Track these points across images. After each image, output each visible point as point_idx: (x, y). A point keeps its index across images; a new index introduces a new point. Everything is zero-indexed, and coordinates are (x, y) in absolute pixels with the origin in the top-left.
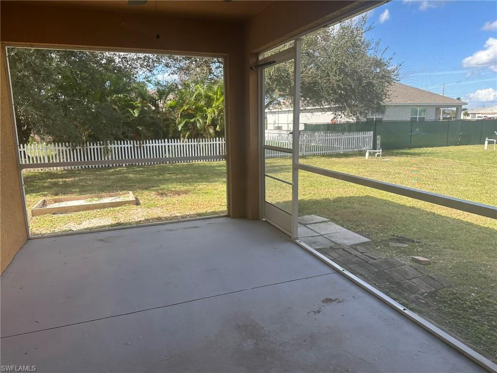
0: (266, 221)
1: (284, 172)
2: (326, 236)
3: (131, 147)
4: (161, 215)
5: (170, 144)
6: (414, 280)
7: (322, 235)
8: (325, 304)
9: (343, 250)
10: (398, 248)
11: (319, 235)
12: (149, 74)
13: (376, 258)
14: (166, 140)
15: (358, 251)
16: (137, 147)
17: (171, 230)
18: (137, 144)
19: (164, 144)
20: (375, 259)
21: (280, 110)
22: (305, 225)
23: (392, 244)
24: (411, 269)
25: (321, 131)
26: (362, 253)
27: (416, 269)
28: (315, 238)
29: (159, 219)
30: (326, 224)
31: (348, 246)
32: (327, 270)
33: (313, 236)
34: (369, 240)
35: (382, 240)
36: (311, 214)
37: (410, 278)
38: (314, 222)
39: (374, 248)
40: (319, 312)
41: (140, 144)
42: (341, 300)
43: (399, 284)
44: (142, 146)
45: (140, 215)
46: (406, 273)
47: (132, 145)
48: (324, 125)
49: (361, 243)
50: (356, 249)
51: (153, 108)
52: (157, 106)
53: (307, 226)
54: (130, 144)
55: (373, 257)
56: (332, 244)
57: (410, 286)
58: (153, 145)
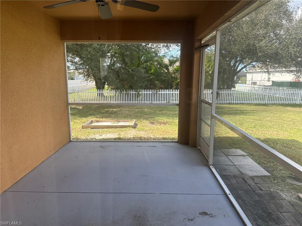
0: (200, 149)
1: (242, 115)
2: (237, 166)
3: (151, 93)
4: (143, 136)
5: (173, 92)
6: (285, 214)
7: (235, 165)
8: (200, 216)
9: (243, 179)
10: (292, 184)
11: (233, 164)
12: (167, 51)
13: (264, 189)
14: (171, 90)
15: (254, 182)
16: (155, 93)
17: (140, 146)
18: (155, 92)
19: (170, 92)
20: (262, 190)
21: (255, 71)
22: (227, 156)
23: (289, 181)
24: (288, 204)
25: (285, 86)
26: (256, 183)
27: (292, 205)
28: (228, 166)
29: (141, 138)
30: (243, 157)
31: (249, 176)
32: (219, 191)
33: (228, 165)
34: (269, 175)
35: (281, 176)
36: (238, 148)
37: (283, 211)
38: (235, 154)
39: (271, 181)
40: (192, 220)
41: (156, 91)
42: (213, 216)
43: (270, 214)
44: (158, 92)
45: (131, 134)
46: (282, 207)
47: (152, 92)
48: (287, 83)
49: (261, 176)
50: (254, 180)
51: (166, 71)
52: (168, 70)
53: (228, 156)
54: (151, 92)
55: (261, 188)
56: (238, 173)
57: (278, 218)
58: (163, 92)
